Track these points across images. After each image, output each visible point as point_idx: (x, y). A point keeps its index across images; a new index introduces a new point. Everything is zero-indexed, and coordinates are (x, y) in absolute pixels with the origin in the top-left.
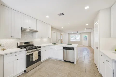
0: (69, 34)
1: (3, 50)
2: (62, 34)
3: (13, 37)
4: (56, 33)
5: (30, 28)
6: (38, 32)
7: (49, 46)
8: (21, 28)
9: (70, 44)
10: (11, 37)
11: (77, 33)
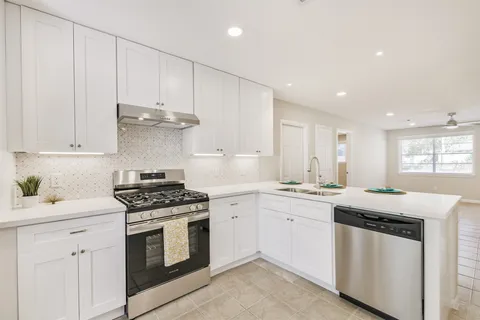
0: (388, 132)
1: (53, 202)
2: (342, 137)
3: (79, 146)
4: (306, 130)
5: (158, 107)
6: (198, 122)
7: (257, 193)
8: (118, 105)
9: (390, 192)
10: (72, 146)
11: (452, 122)
